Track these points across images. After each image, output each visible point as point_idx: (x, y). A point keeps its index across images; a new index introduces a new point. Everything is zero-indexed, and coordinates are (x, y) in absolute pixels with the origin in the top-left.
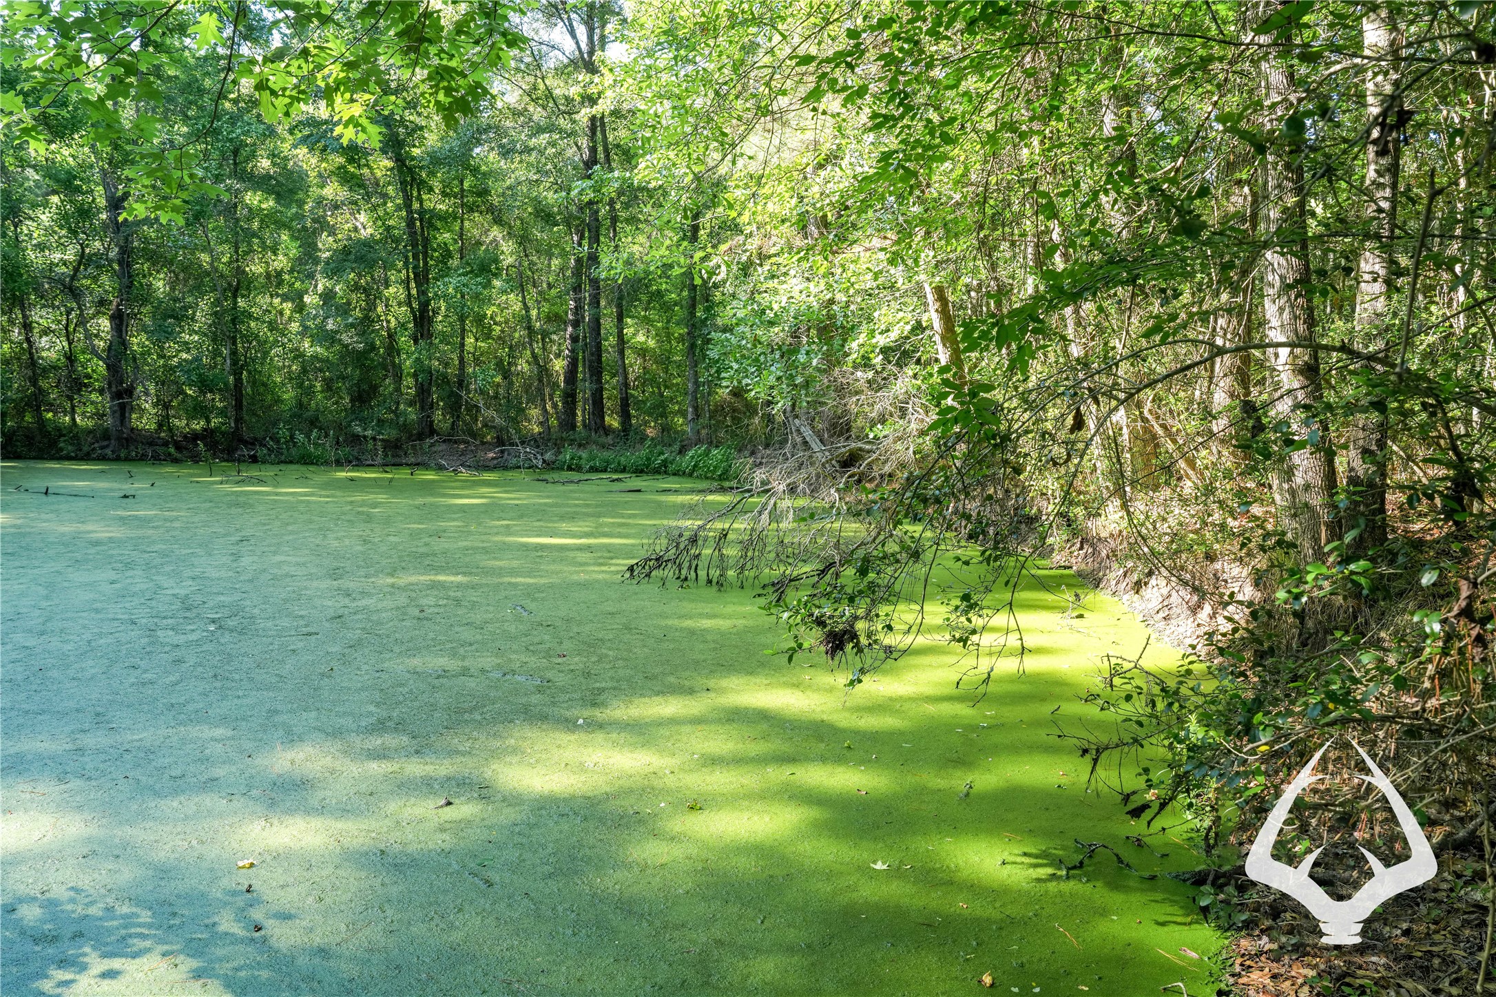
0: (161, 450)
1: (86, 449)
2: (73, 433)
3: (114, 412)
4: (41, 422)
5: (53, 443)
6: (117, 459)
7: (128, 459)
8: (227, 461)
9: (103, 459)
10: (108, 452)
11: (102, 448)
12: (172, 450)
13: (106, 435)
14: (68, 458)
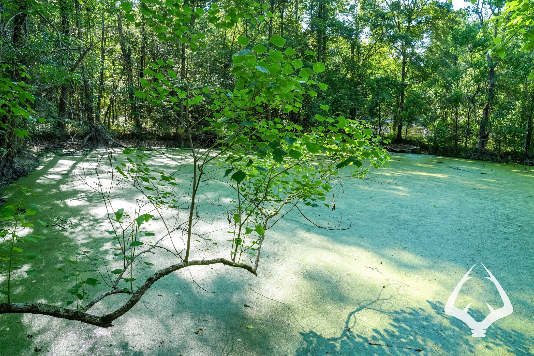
0: (494, 158)
1: (469, 155)
2: (465, 149)
3: (480, 143)
4: (456, 145)
5: (459, 152)
6: (479, 159)
7: (482, 160)
8: (520, 164)
9: (474, 159)
10: (476, 157)
11: (474, 155)
12: (499, 158)
13: (476, 151)
14: (463, 158)
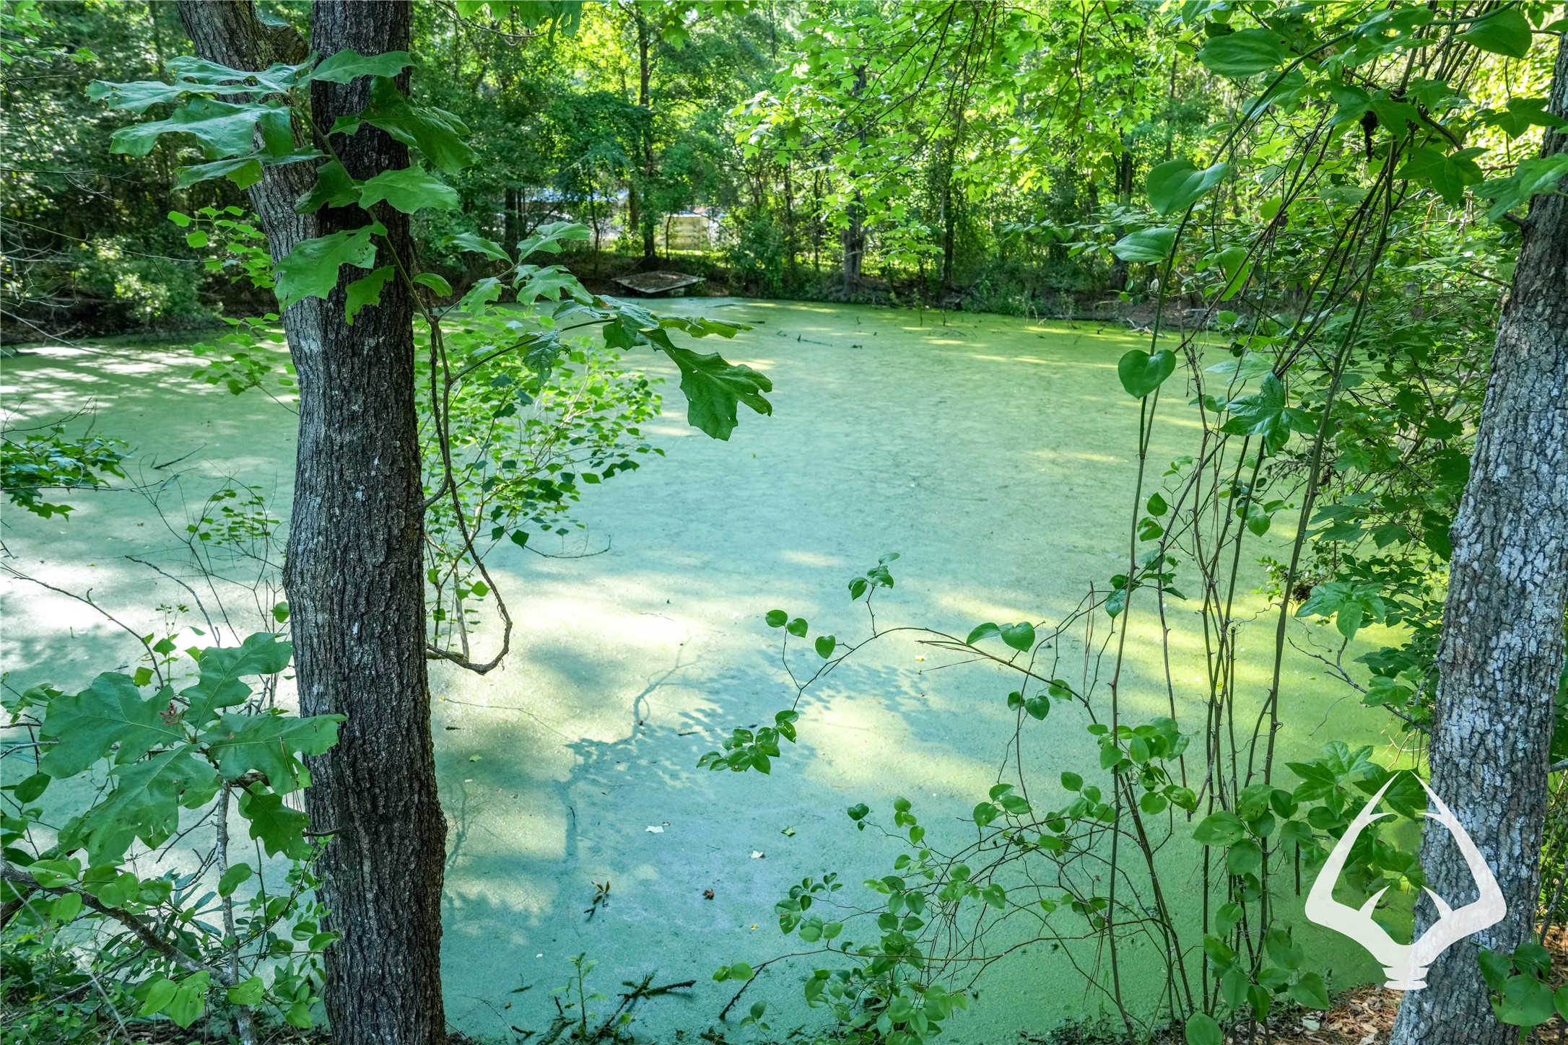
0: (882, 295)
1: (825, 291)
2: (814, 277)
3: (847, 260)
4: (794, 265)
5: (801, 286)
6: (848, 302)
7: (856, 303)
8: (936, 307)
9: (837, 301)
10: (841, 294)
11: (838, 291)
12: (893, 295)
13: (840, 281)
14: (812, 300)
